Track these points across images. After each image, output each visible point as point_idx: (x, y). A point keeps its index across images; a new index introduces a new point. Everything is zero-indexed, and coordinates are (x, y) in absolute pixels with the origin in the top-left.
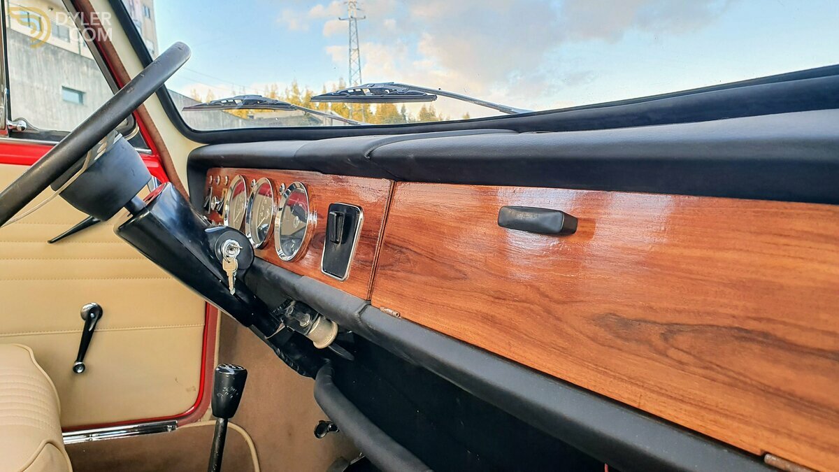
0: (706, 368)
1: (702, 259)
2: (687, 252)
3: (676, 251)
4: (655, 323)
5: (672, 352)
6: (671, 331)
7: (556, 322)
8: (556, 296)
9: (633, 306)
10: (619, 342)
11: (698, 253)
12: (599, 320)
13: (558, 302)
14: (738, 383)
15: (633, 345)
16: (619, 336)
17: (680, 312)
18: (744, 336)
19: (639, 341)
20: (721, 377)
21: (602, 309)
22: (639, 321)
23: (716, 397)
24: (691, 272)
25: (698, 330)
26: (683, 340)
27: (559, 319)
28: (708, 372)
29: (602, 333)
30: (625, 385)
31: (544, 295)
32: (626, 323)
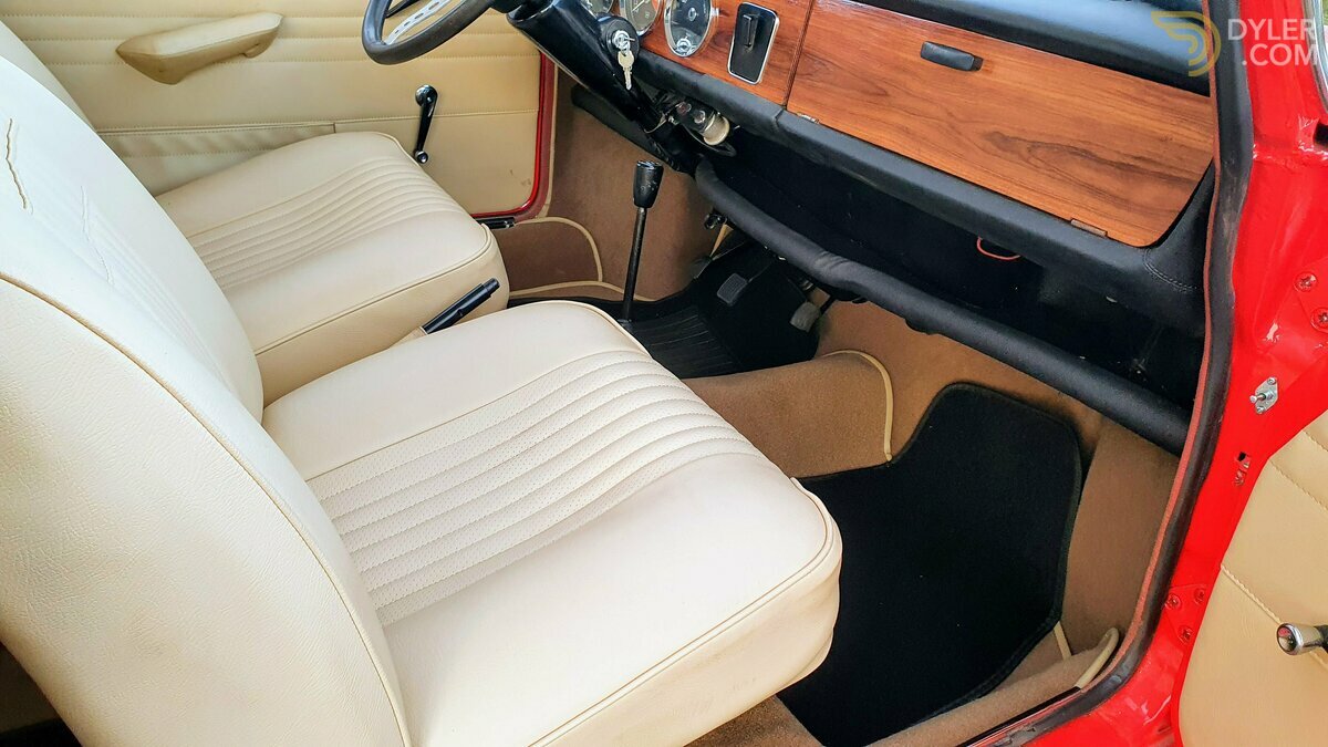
0: (1050, 170)
1: (1060, 100)
2: (1052, 95)
3: (1046, 93)
4: (1025, 140)
5: (1032, 160)
6: (1034, 145)
7: (957, 135)
8: (960, 117)
9: (1013, 128)
10: (1000, 152)
11: (1058, 96)
12: (990, 136)
13: (961, 121)
14: (1067, 180)
15: (1009, 154)
16: (999, 147)
17: (1041, 134)
18: (1075, 152)
19: (1013, 152)
20: (1059, 176)
21: (991, 128)
22: (1016, 138)
23: (1052, 188)
24: (1052, 109)
25: (1050, 146)
26: (1040, 152)
27: (960, 133)
28: (1051, 173)
29: (989, 145)
30: (999, 180)
31: (950, 114)
32: (1005, 139)
